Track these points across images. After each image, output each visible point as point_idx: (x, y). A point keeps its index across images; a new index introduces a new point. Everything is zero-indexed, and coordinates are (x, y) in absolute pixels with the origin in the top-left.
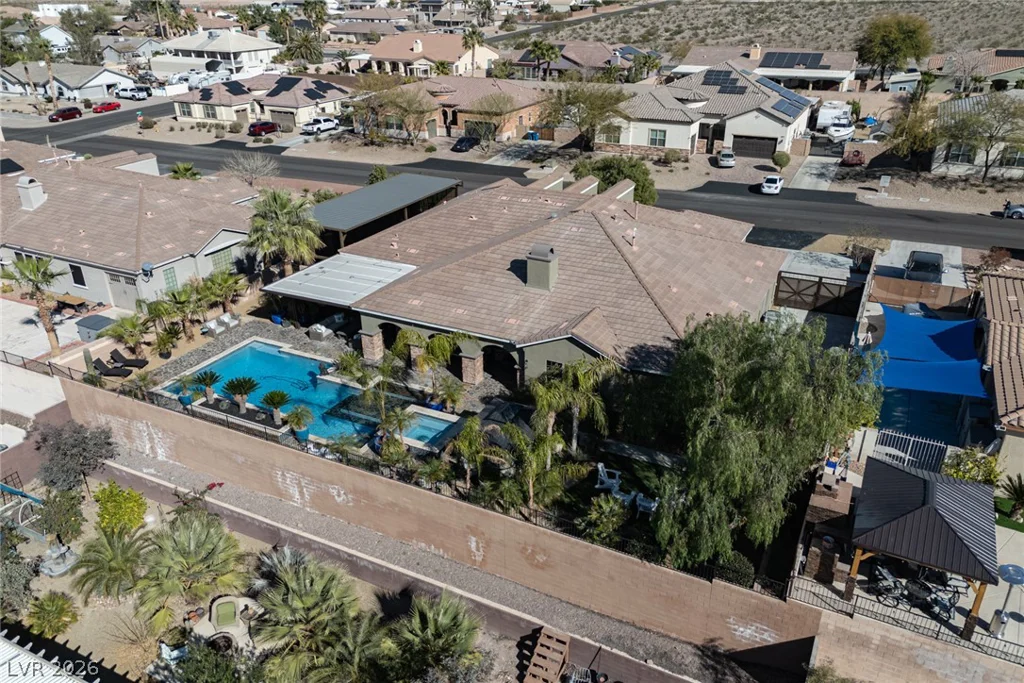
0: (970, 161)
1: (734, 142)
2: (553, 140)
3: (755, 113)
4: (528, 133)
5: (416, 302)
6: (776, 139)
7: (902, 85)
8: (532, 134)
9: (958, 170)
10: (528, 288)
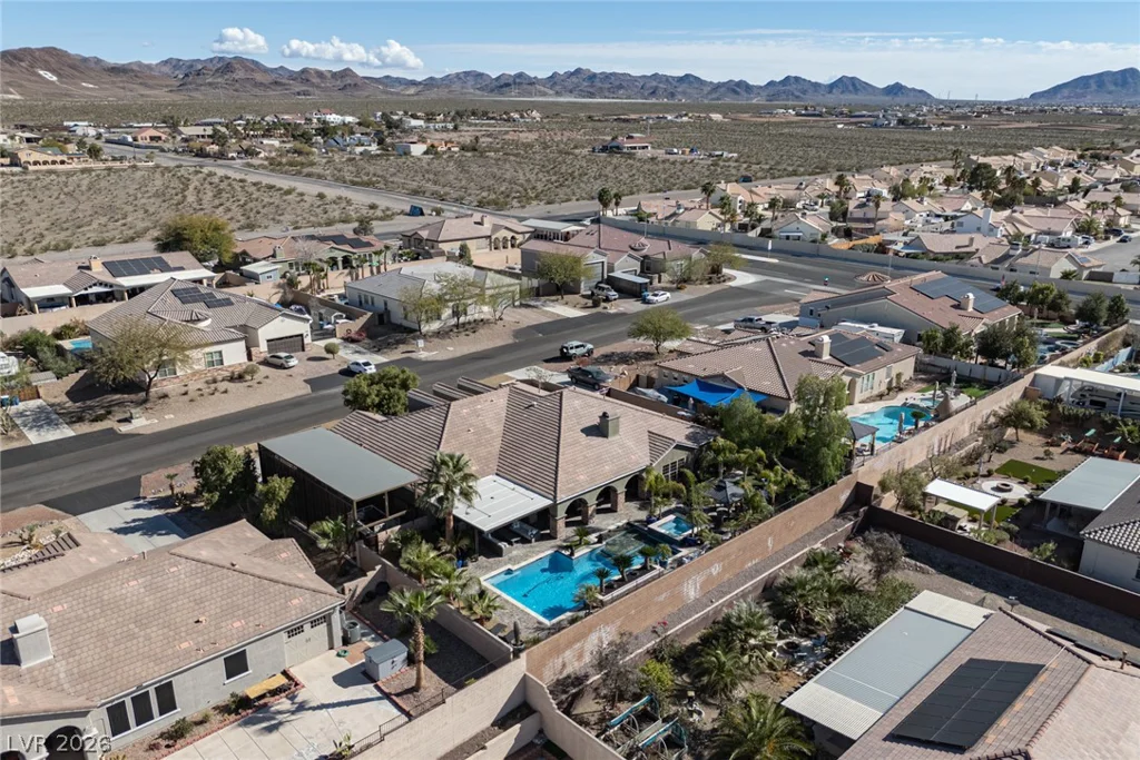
0: (439, 318)
1: (268, 346)
3: (281, 318)
6: (301, 335)
7: (269, 274)
9: (435, 326)
10: (610, 439)
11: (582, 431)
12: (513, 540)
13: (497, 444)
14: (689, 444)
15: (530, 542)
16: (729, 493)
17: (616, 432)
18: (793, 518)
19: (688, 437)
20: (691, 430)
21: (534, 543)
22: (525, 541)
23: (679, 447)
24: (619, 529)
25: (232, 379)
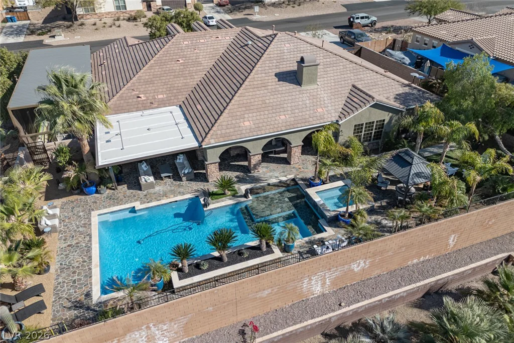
2: (29, 20)
4: (6, 18)
5: (247, 123)
8: (11, 18)
10: (303, 87)
11: (276, 75)
12: (163, 175)
13: (198, 78)
14: (397, 105)
15: (181, 180)
16: (412, 172)
17: (313, 80)
18: (495, 216)
19: (398, 97)
20: (407, 89)
21: (185, 182)
22: (177, 177)
23: (378, 106)
24: (280, 184)
25: (129, 20)
